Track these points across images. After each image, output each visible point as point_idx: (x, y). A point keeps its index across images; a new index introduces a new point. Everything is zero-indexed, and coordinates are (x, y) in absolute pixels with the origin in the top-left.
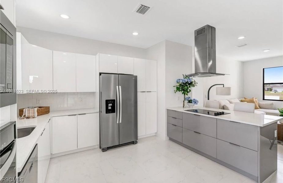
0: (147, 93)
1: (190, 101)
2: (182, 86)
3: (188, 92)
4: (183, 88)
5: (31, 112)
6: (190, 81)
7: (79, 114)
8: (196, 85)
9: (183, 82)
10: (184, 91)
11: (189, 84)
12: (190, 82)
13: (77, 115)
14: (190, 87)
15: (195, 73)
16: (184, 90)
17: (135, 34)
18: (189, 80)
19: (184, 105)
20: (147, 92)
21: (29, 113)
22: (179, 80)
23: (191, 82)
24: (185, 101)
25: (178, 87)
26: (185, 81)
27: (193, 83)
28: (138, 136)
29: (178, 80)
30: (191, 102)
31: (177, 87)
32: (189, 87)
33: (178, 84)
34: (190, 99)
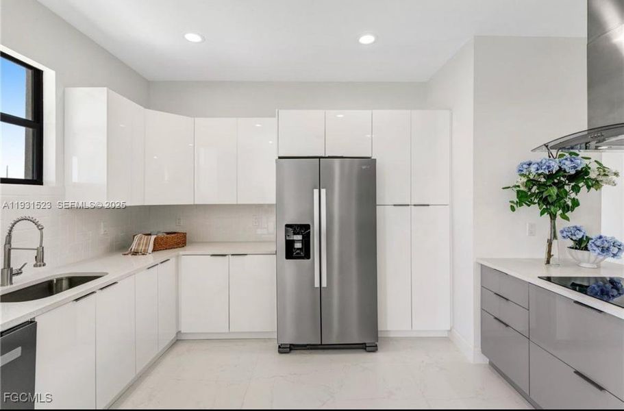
0: (413, 207)
1: (581, 244)
2: (540, 185)
3: (566, 209)
4: (542, 192)
5: (142, 242)
6: (575, 167)
7: (232, 255)
8: (608, 183)
9: (540, 172)
10: (548, 203)
11: (572, 178)
12: (573, 172)
13: (228, 255)
14: (576, 189)
15: (590, 130)
16: (544, 201)
17: (367, 39)
18: (568, 163)
19: (549, 255)
20: (415, 205)
21: (139, 244)
22: (525, 166)
23: (579, 169)
24: (555, 242)
25: (522, 191)
26: (549, 167)
27: (593, 175)
28: (379, 329)
29: (522, 165)
30: (586, 249)
31: (518, 192)
32: (573, 189)
33: (525, 180)
34: (580, 237)
